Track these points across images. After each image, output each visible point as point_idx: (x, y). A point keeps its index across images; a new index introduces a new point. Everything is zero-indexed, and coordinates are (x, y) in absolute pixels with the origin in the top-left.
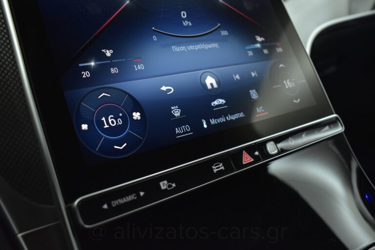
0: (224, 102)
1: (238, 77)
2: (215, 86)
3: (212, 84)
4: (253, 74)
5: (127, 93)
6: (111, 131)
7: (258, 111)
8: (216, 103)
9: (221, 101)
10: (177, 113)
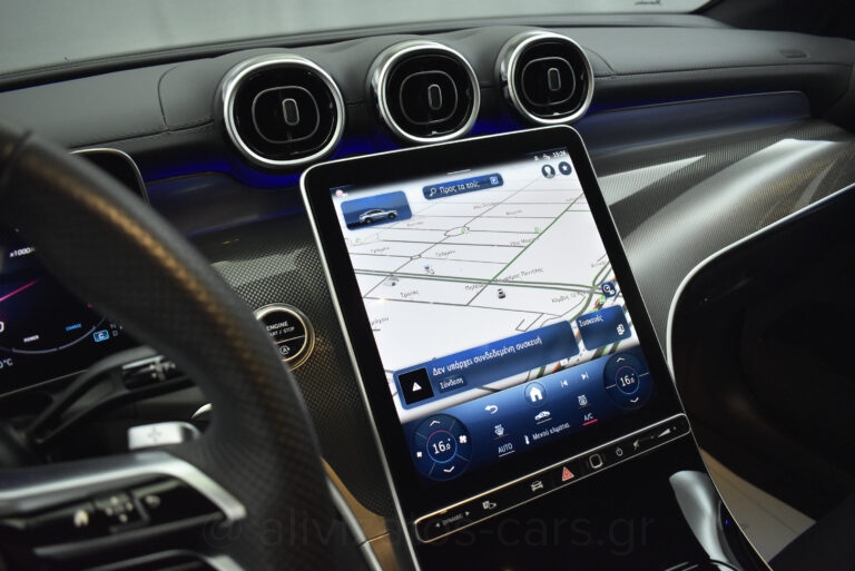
0: (548, 413)
1: (566, 383)
2: (540, 397)
3: (536, 397)
4: (584, 377)
5: (454, 418)
6: (443, 456)
7: (586, 418)
8: (540, 416)
9: (546, 413)
10: (500, 431)
